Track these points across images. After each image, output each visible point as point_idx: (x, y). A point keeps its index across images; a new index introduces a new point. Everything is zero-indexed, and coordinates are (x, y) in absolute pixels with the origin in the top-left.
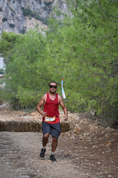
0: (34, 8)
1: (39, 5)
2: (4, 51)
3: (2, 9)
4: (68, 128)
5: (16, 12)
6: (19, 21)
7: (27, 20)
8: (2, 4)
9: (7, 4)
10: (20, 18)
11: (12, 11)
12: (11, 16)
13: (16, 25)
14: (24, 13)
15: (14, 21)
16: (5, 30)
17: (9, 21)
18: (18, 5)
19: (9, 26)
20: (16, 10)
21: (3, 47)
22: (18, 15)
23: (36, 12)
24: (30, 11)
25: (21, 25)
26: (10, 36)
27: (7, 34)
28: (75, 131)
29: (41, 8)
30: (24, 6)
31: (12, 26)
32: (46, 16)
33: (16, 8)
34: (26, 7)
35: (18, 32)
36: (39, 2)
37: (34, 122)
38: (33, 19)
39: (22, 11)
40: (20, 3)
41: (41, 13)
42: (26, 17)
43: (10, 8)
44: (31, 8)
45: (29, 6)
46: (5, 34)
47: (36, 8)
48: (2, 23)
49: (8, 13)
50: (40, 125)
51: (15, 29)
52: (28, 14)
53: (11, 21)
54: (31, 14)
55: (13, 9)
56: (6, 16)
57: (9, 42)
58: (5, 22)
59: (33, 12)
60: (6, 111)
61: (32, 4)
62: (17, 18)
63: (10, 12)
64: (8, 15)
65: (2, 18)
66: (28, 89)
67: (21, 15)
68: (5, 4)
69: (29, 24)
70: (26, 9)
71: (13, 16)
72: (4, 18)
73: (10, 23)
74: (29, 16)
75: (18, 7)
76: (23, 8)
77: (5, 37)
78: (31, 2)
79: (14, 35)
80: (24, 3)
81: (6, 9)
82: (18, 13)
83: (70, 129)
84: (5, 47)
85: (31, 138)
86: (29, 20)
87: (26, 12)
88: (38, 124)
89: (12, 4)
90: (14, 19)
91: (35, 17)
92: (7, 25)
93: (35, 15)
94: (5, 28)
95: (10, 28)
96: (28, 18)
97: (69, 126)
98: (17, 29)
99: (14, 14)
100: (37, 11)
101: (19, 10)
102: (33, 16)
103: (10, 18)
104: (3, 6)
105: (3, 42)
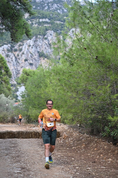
0: (46, 52)
1: (50, 49)
2: (24, 82)
3: (24, 53)
4: (59, 135)
5: (34, 55)
6: (36, 61)
7: (42, 60)
8: (24, 49)
9: (28, 49)
10: (37, 59)
11: (31, 54)
12: (30, 57)
13: (34, 63)
14: (39, 55)
15: (32, 61)
16: (26, 67)
17: (29, 61)
18: (35, 49)
19: (29, 64)
20: (34, 54)
21: (24, 79)
22: (35, 57)
23: (47, 55)
24: (44, 54)
25: (38, 64)
26: (28, 71)
27: (26, 71)
28: (63, 137)
29: (51, 51)
30: (39, 50)
31: (31, 64)
32: (55, 57)
33: (34, 52)
34: (41, 51)
35: (35, 68)
36: (50, 48)
37: (36, 131)
38: (46, 59)
39: (38, 54)
40: (37, 48)
41: (51, 55)
42: (41, 58)
43: (30, 52)
44: (45, 52)
45: (43, 51)
46: (25, 70)
47: (48, 52)
48: (24, 62)
49: (28, 55)
50: (40, 133)
51: (34, 66)
52: (42, 56)
53: (31, 61)
54: (44, 56)
55: (32, 52)
56: (27, 57)
57: (27, 75)
58: (26, 62)
59: (45, 54)
60: (24, 124)
61: (45, 49)
62: (34, 59)
63: (30, 55)
64: (28, 57)
65: (24, 59)
66: (36, 108)
67: (37, 57)
68: (26, 49)
69: (43, 62)
70: (41, 53)
71: (32, 57)
72: (26, 59)
73: (29, 62)
74: (43, 57)
75: (35, 51)
76: (38, 52)
77: (25, 72)
78: (44, 48)
79: (31, 70)
80: (39, 48)
81: (27, 53)
82: (35, 55)
83: (61, 136)
84: (25, 80)
85: (32, 142)
86: (43, 60)
87: (41, 54)
88: (38, 132)
89: (31, 49)
90: (32, 60)
91: (47, 57)
92: (27, 64)
93: (47, 56)
94: (26, 66)
95: (30, 66)
96: (42, 58)
97: (60, 134)
98: (35, 67)
99: (32, 56)
100: (49, 54)
101: (36, 53)
102: (46, 57)
103: (29, 59)
104: (25, 50)
105: (23, 76)
